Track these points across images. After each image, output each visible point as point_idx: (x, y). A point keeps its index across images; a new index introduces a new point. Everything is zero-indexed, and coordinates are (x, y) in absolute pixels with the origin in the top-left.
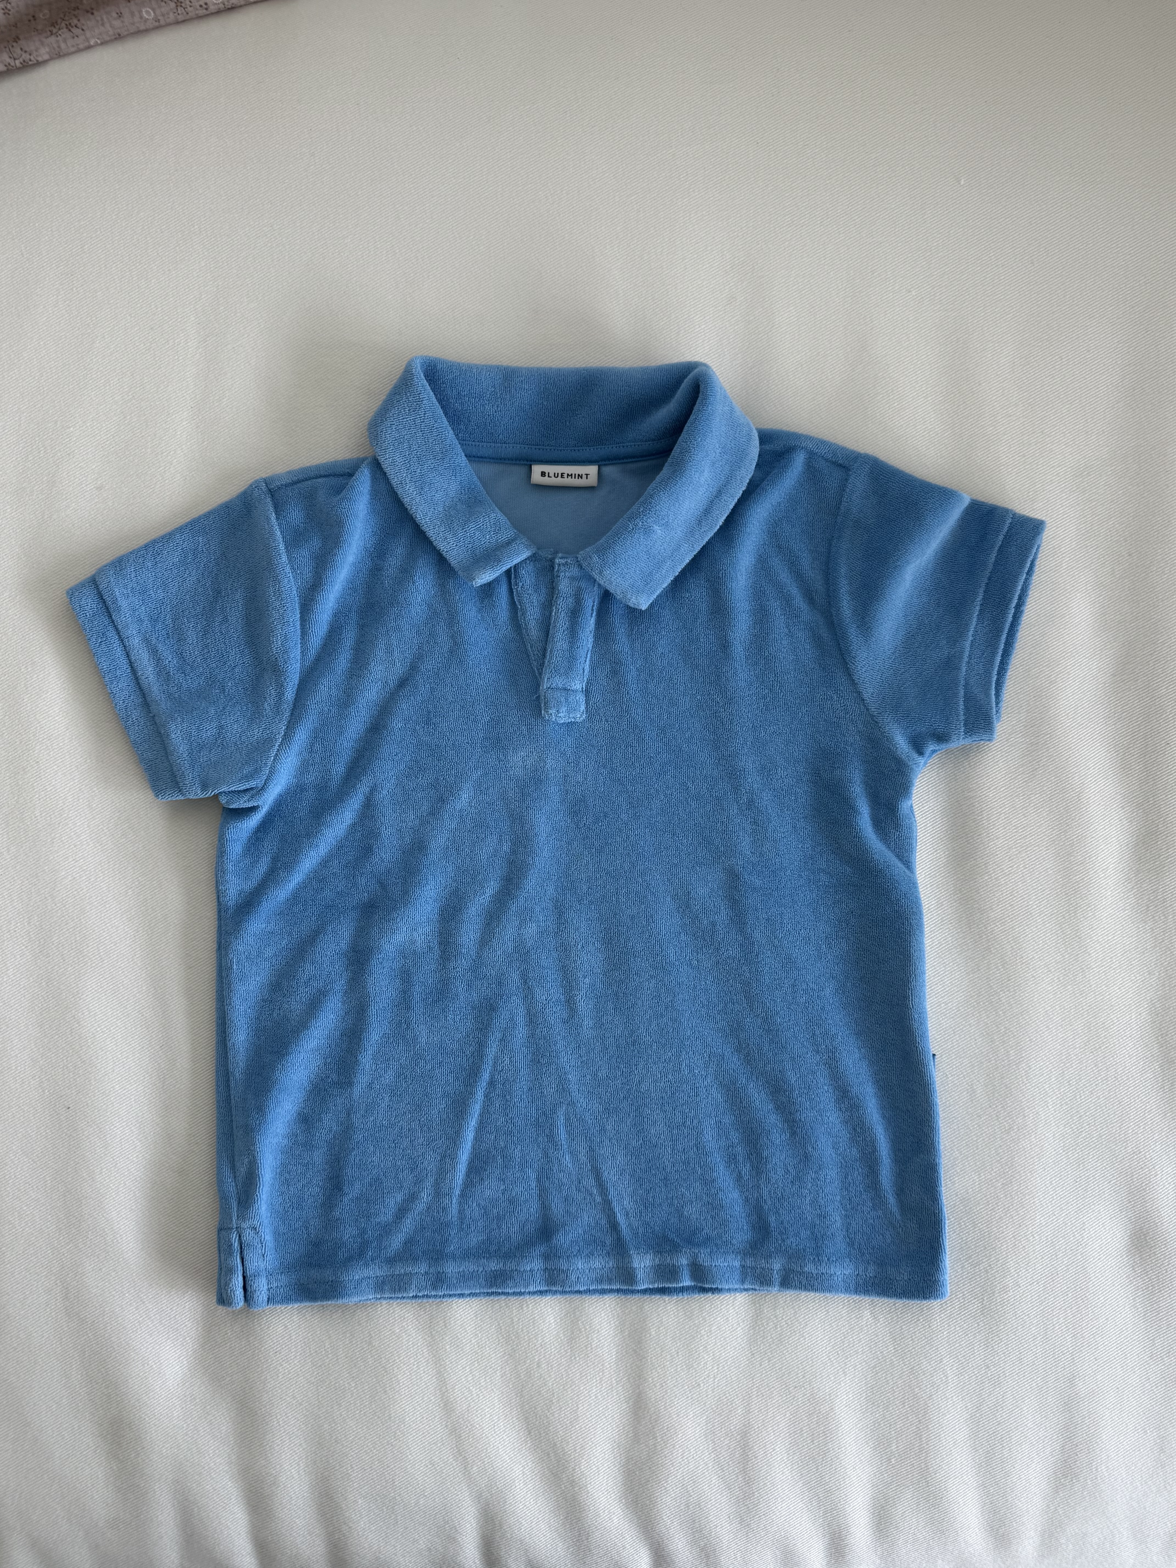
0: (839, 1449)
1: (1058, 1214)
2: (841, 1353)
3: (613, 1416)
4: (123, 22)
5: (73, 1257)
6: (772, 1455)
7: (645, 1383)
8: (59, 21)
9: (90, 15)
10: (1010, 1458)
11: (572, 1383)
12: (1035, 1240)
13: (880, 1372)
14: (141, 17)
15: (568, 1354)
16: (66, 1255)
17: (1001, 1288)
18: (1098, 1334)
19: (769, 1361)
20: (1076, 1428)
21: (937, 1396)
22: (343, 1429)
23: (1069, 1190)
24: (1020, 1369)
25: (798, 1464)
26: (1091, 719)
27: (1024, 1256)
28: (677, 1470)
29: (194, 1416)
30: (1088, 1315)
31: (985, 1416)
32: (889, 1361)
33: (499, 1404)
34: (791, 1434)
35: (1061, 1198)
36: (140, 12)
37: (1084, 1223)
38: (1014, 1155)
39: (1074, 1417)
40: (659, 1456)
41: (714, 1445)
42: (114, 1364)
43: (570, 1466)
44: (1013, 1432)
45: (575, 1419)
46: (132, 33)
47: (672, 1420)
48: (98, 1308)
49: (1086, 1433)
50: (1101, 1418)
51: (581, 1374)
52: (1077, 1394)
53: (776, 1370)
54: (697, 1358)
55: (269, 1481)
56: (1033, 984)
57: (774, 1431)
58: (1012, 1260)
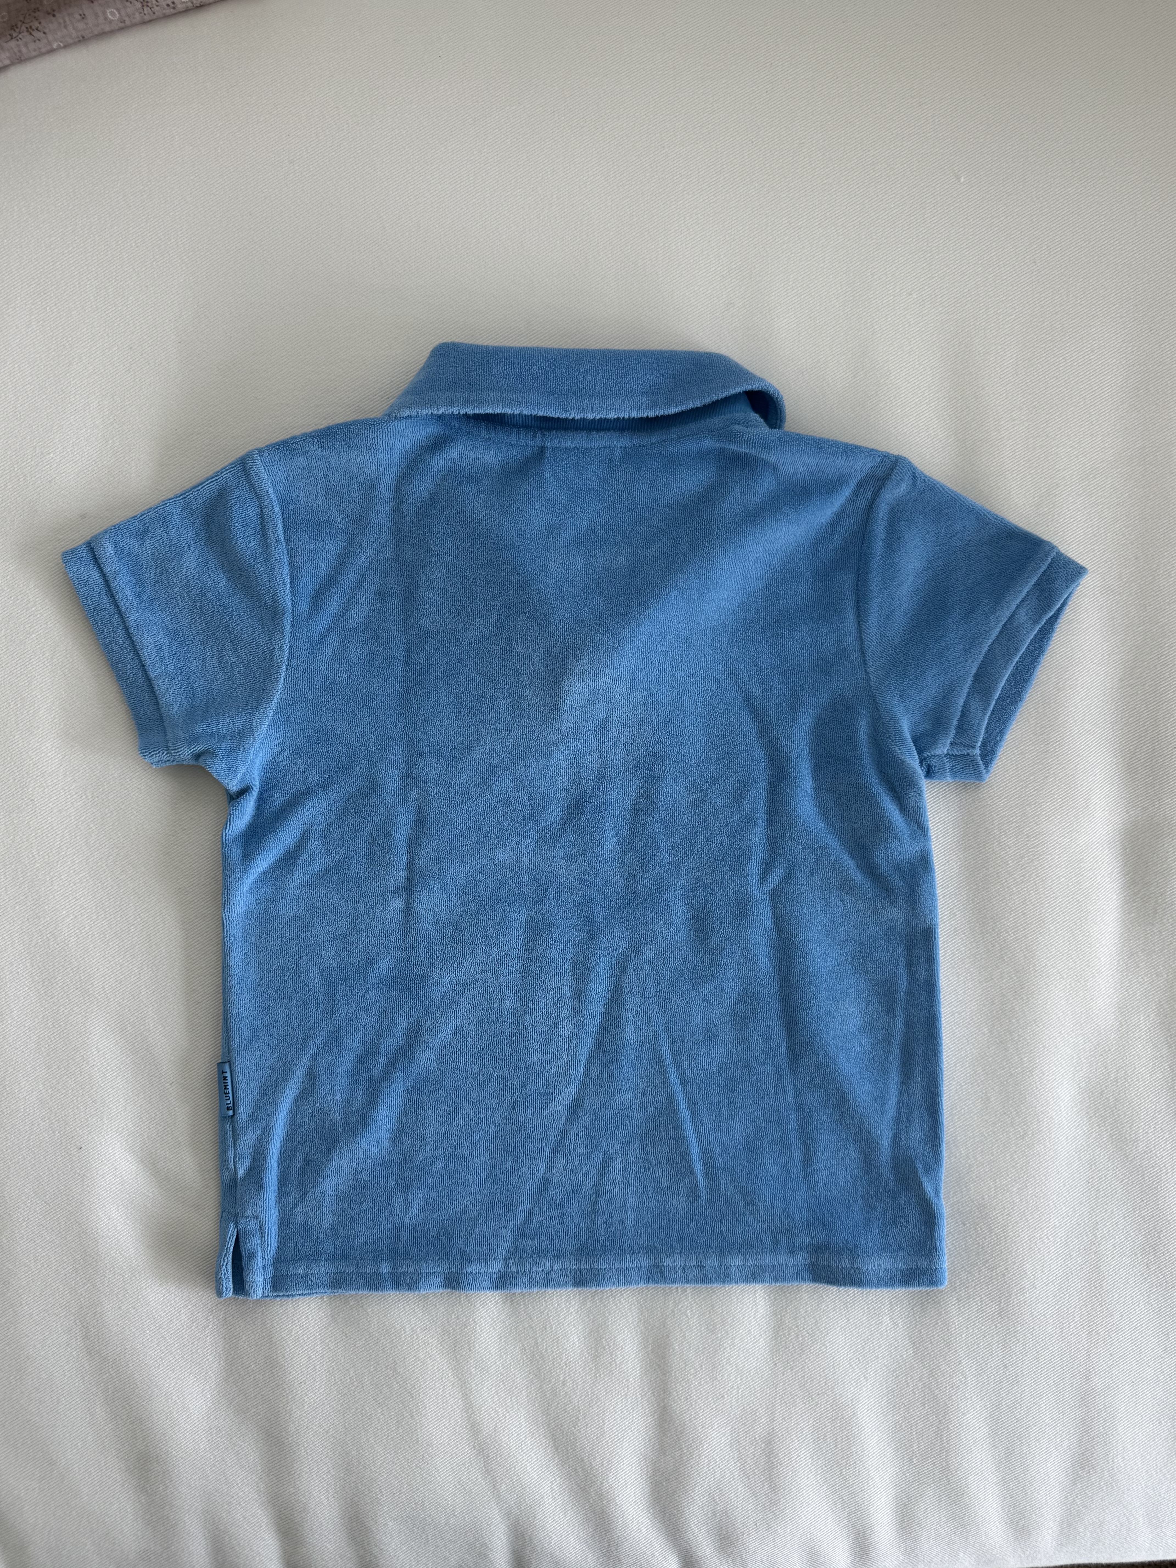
0: (862, 1452)
1: (1071, 1215)
2: (862, 1359)
3: (639, 1429)
4: (86, 24)
5: (92, 1297)
6: (796, 1461)
7: (670, 1397)
8: (19, 24)
9: (51, 17)
10: (1029, 1453)
11: (598, 1399)
12: (1050, 1242)
13: (900, 1375)
14: (106, 18)
15: (593, 1371)
16: (84, 1295)
17: (1017, 1291)
18: (1113, 1331)
19: (792, 1370)
20: (1093, 1422)
21: (957, 1396)
22: (371, 1455)
23: (1082, 1191)
24: (1037, 1368)
25: (822, 1469)
26: (1098, 724)
27: (1040, 1258)
28: (704, 1480)
29: (221, 1447)
30: (1102, 1312)
31: (1004, 1414)
32: (909, 1364)
33: (526, 1423)
34: (814, 1440)
35: (1074, 1199)
36: (104, 13)
37: (1097, 1223)
38: (1029, 1160)
39: (1091, 1411)
40: (685, 1467)
41: (740, 1454)
42: (137, 1400)
43: (598, 1480)
44: (1031, 1429)
45: (602, 1435)
46: (97, 35)
47: (697, 1431)
48: (120, 1345)
49: (1102, 1426)
50: (1116, 1411)
51: (606, 1390)
52: (1093, 1389)
53: (799, 1379)
54: (720, 1371)
55: (298, 1508)
56: (1046, 991)
57: (798, 1438)
58: (1028, 1263)
